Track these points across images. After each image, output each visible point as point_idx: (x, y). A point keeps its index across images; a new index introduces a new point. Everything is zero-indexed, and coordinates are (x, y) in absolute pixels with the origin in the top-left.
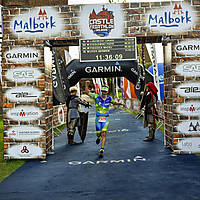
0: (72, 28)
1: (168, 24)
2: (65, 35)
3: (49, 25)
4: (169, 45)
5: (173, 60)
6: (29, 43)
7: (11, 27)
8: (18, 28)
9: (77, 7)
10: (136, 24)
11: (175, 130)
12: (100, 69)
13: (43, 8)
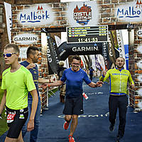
0: (61, 19)
1: (132, 16)
2: (56, 24)
3: (45, 17)
4: (133, 31)
5: (135, 42)
6: (31, 30)
7: (18, 19)
8: (23, 19)
9: (65, 4)
10: (108, 16)
11: (136, 94)
12: (83, 49)
13: (40, 5)
